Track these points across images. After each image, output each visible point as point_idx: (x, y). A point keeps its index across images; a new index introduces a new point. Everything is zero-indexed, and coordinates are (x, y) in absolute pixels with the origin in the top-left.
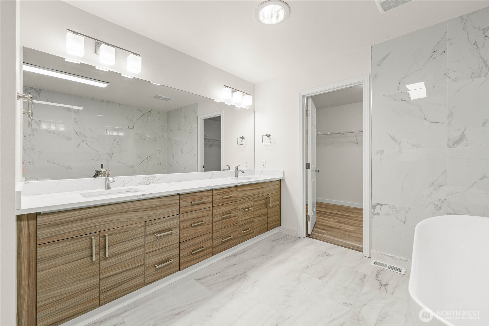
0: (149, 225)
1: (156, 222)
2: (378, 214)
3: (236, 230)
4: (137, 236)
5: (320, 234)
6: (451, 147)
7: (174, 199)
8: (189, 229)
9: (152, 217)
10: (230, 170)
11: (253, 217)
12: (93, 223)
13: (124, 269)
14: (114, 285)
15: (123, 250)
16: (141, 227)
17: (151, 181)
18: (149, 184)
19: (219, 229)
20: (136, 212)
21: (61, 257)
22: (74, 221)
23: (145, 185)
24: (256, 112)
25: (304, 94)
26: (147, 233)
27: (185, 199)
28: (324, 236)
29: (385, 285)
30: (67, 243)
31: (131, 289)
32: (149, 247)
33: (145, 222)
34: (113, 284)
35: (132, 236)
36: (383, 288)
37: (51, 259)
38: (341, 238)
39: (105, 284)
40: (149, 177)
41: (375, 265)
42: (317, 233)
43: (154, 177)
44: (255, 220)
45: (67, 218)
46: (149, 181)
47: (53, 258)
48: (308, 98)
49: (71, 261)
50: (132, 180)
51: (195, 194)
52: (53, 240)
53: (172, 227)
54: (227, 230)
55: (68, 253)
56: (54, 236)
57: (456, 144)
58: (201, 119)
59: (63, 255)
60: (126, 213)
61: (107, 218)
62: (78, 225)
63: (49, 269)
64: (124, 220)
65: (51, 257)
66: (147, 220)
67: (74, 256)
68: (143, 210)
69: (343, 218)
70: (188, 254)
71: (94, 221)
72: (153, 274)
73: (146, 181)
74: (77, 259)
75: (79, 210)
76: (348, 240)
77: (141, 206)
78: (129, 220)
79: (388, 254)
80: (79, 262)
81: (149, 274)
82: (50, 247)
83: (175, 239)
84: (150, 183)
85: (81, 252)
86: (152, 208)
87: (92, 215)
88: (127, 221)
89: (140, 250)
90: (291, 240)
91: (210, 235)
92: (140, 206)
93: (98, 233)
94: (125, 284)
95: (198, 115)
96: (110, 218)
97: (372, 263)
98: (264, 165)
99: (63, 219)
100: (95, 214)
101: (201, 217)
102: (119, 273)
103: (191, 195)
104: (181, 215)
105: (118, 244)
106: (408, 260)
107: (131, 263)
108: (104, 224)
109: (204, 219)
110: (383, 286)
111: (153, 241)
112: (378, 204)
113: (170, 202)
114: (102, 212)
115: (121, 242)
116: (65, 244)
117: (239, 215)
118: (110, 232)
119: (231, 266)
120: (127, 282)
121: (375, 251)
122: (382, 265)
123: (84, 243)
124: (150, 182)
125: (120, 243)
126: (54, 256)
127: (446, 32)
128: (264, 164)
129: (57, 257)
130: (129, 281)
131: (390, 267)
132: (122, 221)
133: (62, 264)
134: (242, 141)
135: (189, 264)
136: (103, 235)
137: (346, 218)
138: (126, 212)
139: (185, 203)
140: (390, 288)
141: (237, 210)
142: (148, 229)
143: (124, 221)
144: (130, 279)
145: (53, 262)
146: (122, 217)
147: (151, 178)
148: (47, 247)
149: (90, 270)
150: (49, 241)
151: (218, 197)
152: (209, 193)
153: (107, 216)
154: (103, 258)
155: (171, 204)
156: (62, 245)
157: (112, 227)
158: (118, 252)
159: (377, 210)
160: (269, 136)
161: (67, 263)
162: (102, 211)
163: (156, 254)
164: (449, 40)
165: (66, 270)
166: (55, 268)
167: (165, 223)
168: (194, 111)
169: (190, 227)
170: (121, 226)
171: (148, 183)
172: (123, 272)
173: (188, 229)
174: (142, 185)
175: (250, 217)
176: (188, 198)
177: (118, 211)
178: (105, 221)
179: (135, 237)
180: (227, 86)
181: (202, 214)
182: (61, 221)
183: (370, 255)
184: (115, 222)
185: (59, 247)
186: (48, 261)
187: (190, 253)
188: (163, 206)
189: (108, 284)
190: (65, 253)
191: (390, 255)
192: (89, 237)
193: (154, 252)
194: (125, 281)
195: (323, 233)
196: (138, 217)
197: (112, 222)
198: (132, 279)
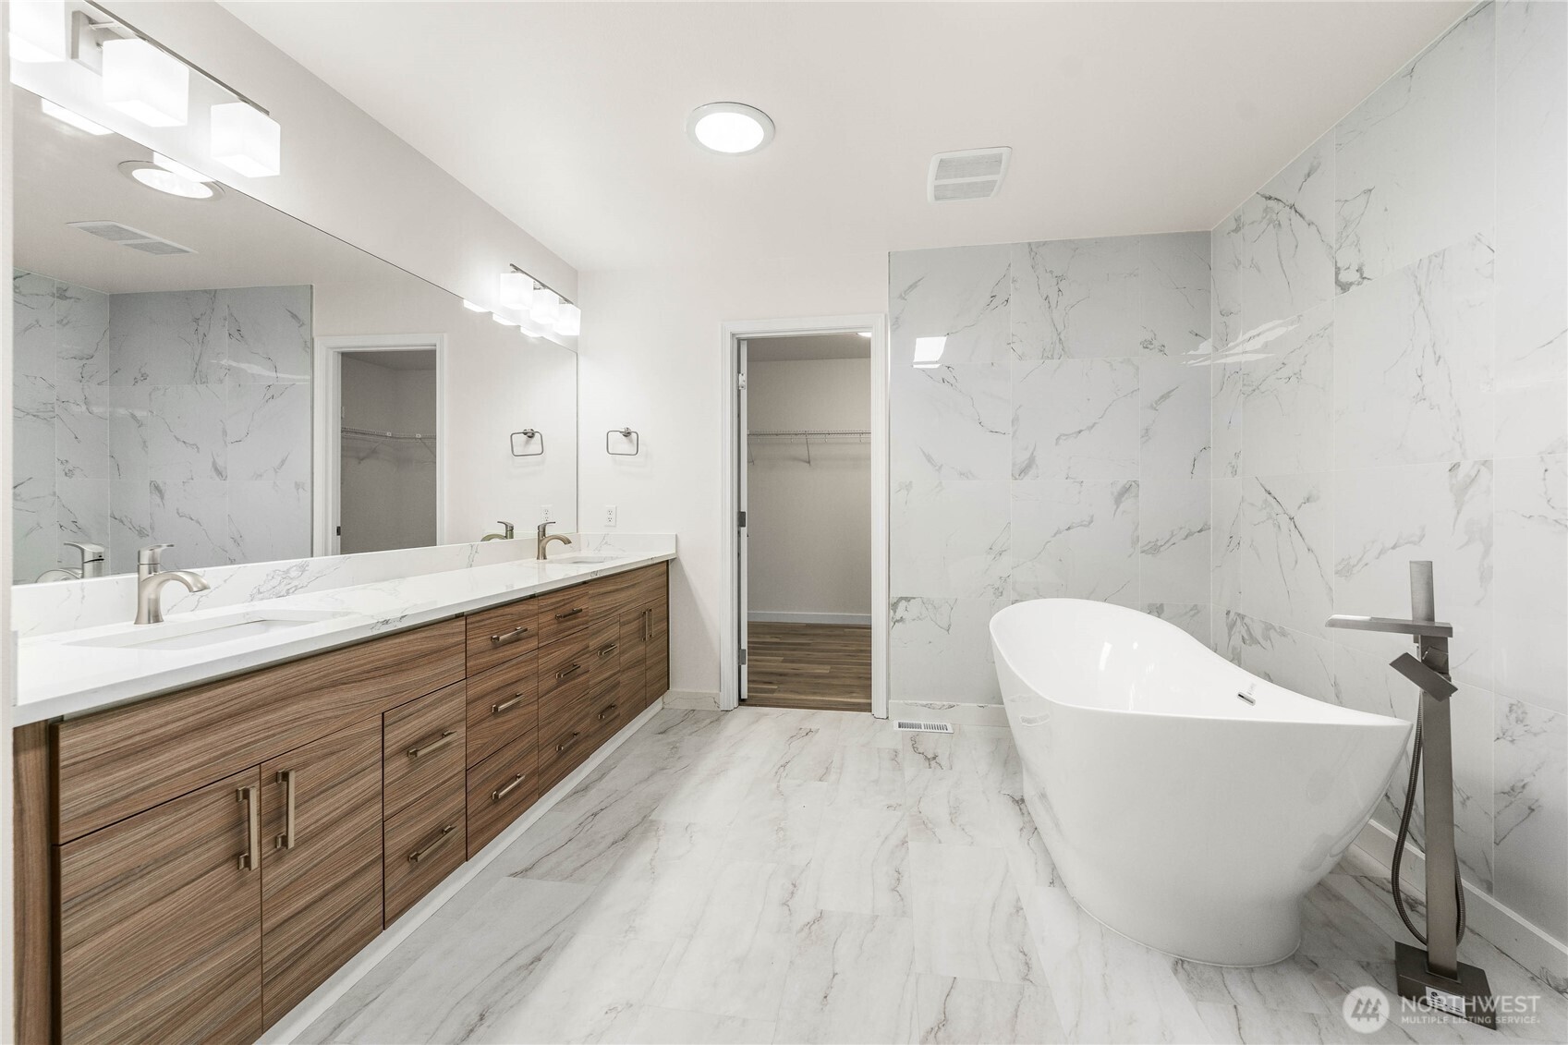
0: (394, 723)
1: (411, 710)
2: (902, 619)
3: (588, 714)
4: (364, 764)
5: (766, 692)
6: (1016, 479)
7: (452, 631)
8: (486, 725)
9: (400, 695)
10: (512, 537)
11: (619, 671)
12: (242, 735)
13: (328, 886)
14: (304, 946)
15: (328, 818)
16: (370, 733)
17: (295, 583)
18: (288, 593)
19: (552, 715)
20: (359, 684)
21: (141, 877)
22: (185, 734)
23: (274, 599)
24: (580, 358)
25: (736, 330)
26: (389, 750)
27: (479, 627)
28: (776, 695)
29: (934, 758)
30: (163, 820)
31: (348, 949)
32: (394, 796)
33: (383, 714)
34: (302, 942)
35: (351, 767)
36: (933, 763)
37: (108, 891)
38: (815, 693)
39: (279, 950)
40: (285, 569)
41: (901, 729)
42: (756, 692)
43: (303, 569)
44: (624, 678)
45: (161, 726)
46: (286, 585)
47: (118, 886)
48: (739, 341)
49: (174, 888)
50: (225, 581)
51: (500, 611)
52: (116, 816)
53: (448, 724)
54: (567, 715)
55: (164, 857)
56: (117, 801)
57: (1023, 474)
58: (331, 352)
59: (150, 868)
60: (333, 689)
61: (282, 713)
62: (198, 748)
63: (104, 930)
64: (329, 715)
65: (110, 883)
66: (388, 707)
67: (184, 866)
68: (377, 673)
69: (794, 650)
70: (485, 805)
71: (244, 726)
72: (405, 886)
73: (275, 582)
74: (193, 877)
75: (197, 694)
76: (830, 695)
77: (373, 661)
78: (339, 713)
79: (920, 702)
80: (201, 885)
81: (395, 886)
82: (104, 844)
83: (454, 760)
84: (291, 591)
85: (206, 847)
86: (400, 666)
87: (238, 706)
88: (336, 717)
89: (371, 810)
90: (708, 721)
91: (531, 738)
92: (369, 663)
93: (256, 770)
94: (331, 936)
95: (314, 335)
96: (289, 709)
97: (896, 727)
98: (613, 521)
99: (149, 731)
100: (246, 701)
101: (513, 683)
102: (315, 902)
103: (493, 614)
104: (471, 681)
105: (315, 800)
106: (954, 704)
107: (348, 859)
108: (274, 735)
109: (521, 688)
110: (932, 759)
111: (403, 776)
112: (901, 599)
113: (443, 643)
114: (268, 692)
115: (322, 792)
116: (156, 827)
117: (591, 668)
118: (291, 759)
119: (595, 815)
120: (338, 927)
121: (897, 701)
122: (912, 726)
123: (212, 813)
124: (289, 587)
125: (318, 795)
126: (118, 879)
127: (1009, 265)
128: (613, 516)
129: (129, 880)
130: (345, 920)
131: (926, 727)
132: (322, 717)
133: (147, 903)
134: (527, 443)
135: (487, 835)
136: (271, 772)
137: (801, 650)
138: (335, 684)
139: (479, 641)
140: (943, 759)
141: (588, 655)
142: (390, 735)
143: (330, 718)
144: (345, 914)
145: (118, 902)
146: (323, 705)
147: (293, 573)
148: (95, 848)
149: (236, 907)
150: (102, 821)
151: (549, 618)
152: (531, 608)
153: (283, 703)
154: (270, 858)
155: (446, 649)
156: (148, 832)
157: (296, 743)
158: (313, 827)
159: (900, 612)
160: (627, 434)
161: (161, 895)
162: (267, 689)
163: (412, 818)
164: (1014, 281)
165: (159, 926)
166: (125, 924)
167: (432, 710)
168: (294, 316)
169: (489, 716)
170: (319, 736)
171: (284, 593)
172: (326, 895)
173: (484, 725)
174: (262, 599)
175: (611, 672)
176: (485, 625)
177: (309, 686)
178: (277, 722)
179: (359, 768)
180: (517, 269)
181: (515, 672)
182: (139, 742)
183: (887, 712)
184: (302, 722)
185: (136, 841)
186: (99, 900)
187: (490, 801)
188: (426, 655)
189: (286, 948)
190: (156, 861)
191: (925, 703)
192: (230, 789)
193: (405, 812)
194: (333, 923)
195: (773, 691)
196: (364, 700)
197: (295, 724)
198: (350, 913)
